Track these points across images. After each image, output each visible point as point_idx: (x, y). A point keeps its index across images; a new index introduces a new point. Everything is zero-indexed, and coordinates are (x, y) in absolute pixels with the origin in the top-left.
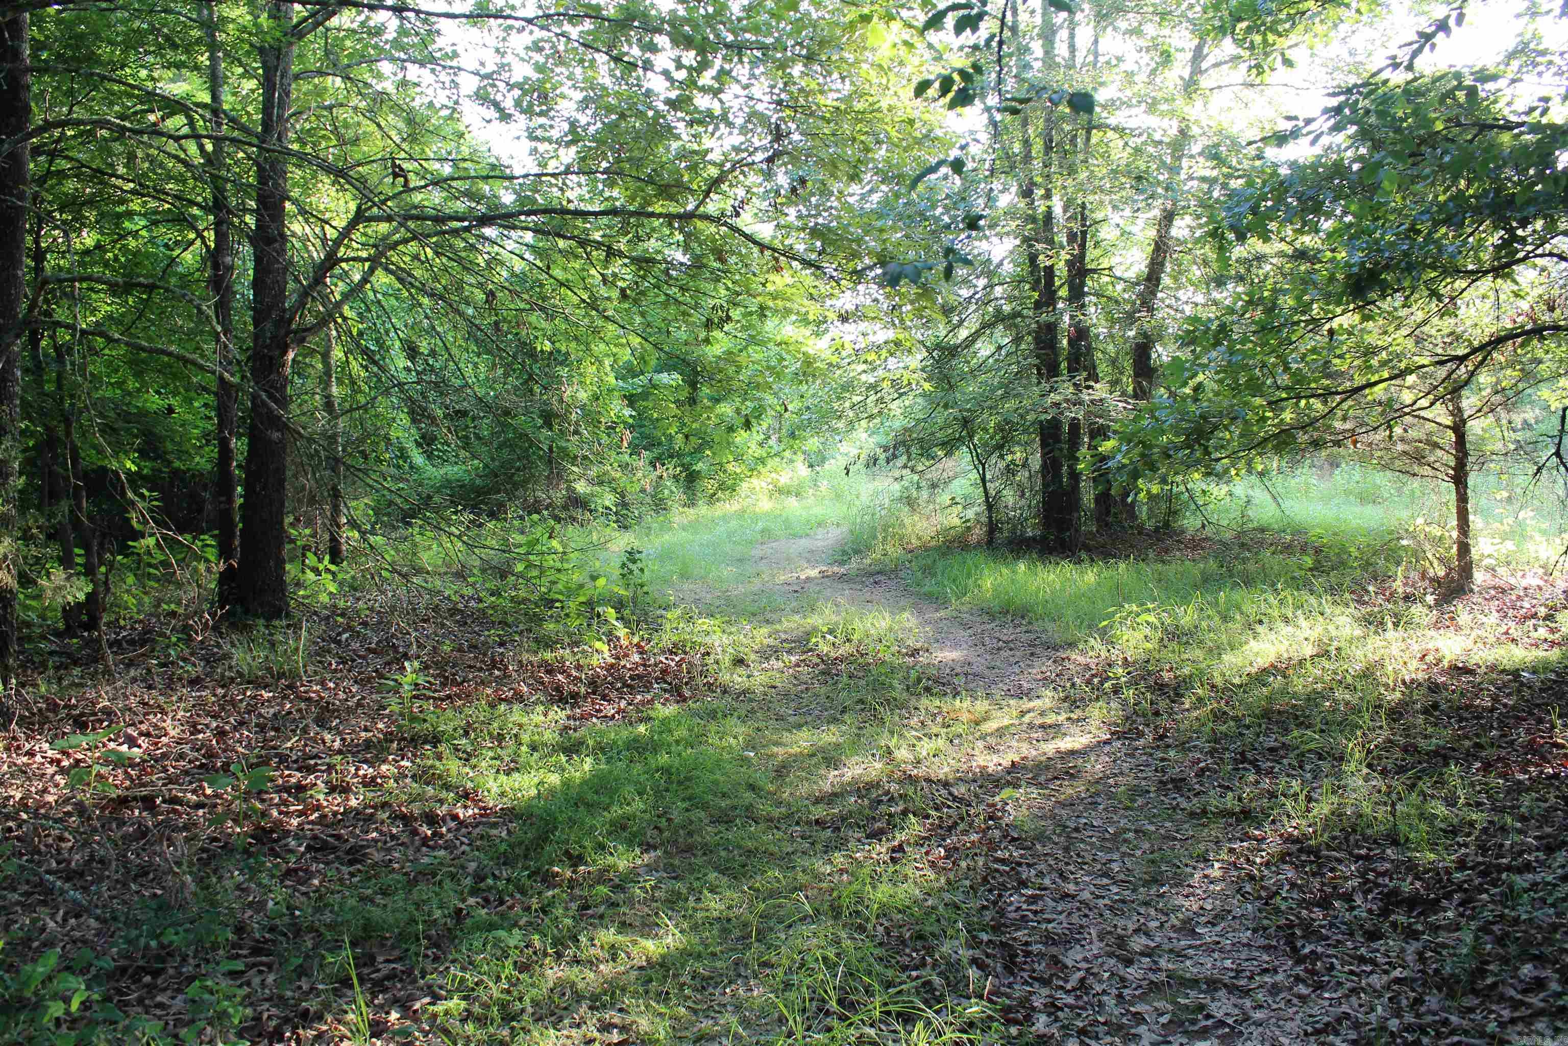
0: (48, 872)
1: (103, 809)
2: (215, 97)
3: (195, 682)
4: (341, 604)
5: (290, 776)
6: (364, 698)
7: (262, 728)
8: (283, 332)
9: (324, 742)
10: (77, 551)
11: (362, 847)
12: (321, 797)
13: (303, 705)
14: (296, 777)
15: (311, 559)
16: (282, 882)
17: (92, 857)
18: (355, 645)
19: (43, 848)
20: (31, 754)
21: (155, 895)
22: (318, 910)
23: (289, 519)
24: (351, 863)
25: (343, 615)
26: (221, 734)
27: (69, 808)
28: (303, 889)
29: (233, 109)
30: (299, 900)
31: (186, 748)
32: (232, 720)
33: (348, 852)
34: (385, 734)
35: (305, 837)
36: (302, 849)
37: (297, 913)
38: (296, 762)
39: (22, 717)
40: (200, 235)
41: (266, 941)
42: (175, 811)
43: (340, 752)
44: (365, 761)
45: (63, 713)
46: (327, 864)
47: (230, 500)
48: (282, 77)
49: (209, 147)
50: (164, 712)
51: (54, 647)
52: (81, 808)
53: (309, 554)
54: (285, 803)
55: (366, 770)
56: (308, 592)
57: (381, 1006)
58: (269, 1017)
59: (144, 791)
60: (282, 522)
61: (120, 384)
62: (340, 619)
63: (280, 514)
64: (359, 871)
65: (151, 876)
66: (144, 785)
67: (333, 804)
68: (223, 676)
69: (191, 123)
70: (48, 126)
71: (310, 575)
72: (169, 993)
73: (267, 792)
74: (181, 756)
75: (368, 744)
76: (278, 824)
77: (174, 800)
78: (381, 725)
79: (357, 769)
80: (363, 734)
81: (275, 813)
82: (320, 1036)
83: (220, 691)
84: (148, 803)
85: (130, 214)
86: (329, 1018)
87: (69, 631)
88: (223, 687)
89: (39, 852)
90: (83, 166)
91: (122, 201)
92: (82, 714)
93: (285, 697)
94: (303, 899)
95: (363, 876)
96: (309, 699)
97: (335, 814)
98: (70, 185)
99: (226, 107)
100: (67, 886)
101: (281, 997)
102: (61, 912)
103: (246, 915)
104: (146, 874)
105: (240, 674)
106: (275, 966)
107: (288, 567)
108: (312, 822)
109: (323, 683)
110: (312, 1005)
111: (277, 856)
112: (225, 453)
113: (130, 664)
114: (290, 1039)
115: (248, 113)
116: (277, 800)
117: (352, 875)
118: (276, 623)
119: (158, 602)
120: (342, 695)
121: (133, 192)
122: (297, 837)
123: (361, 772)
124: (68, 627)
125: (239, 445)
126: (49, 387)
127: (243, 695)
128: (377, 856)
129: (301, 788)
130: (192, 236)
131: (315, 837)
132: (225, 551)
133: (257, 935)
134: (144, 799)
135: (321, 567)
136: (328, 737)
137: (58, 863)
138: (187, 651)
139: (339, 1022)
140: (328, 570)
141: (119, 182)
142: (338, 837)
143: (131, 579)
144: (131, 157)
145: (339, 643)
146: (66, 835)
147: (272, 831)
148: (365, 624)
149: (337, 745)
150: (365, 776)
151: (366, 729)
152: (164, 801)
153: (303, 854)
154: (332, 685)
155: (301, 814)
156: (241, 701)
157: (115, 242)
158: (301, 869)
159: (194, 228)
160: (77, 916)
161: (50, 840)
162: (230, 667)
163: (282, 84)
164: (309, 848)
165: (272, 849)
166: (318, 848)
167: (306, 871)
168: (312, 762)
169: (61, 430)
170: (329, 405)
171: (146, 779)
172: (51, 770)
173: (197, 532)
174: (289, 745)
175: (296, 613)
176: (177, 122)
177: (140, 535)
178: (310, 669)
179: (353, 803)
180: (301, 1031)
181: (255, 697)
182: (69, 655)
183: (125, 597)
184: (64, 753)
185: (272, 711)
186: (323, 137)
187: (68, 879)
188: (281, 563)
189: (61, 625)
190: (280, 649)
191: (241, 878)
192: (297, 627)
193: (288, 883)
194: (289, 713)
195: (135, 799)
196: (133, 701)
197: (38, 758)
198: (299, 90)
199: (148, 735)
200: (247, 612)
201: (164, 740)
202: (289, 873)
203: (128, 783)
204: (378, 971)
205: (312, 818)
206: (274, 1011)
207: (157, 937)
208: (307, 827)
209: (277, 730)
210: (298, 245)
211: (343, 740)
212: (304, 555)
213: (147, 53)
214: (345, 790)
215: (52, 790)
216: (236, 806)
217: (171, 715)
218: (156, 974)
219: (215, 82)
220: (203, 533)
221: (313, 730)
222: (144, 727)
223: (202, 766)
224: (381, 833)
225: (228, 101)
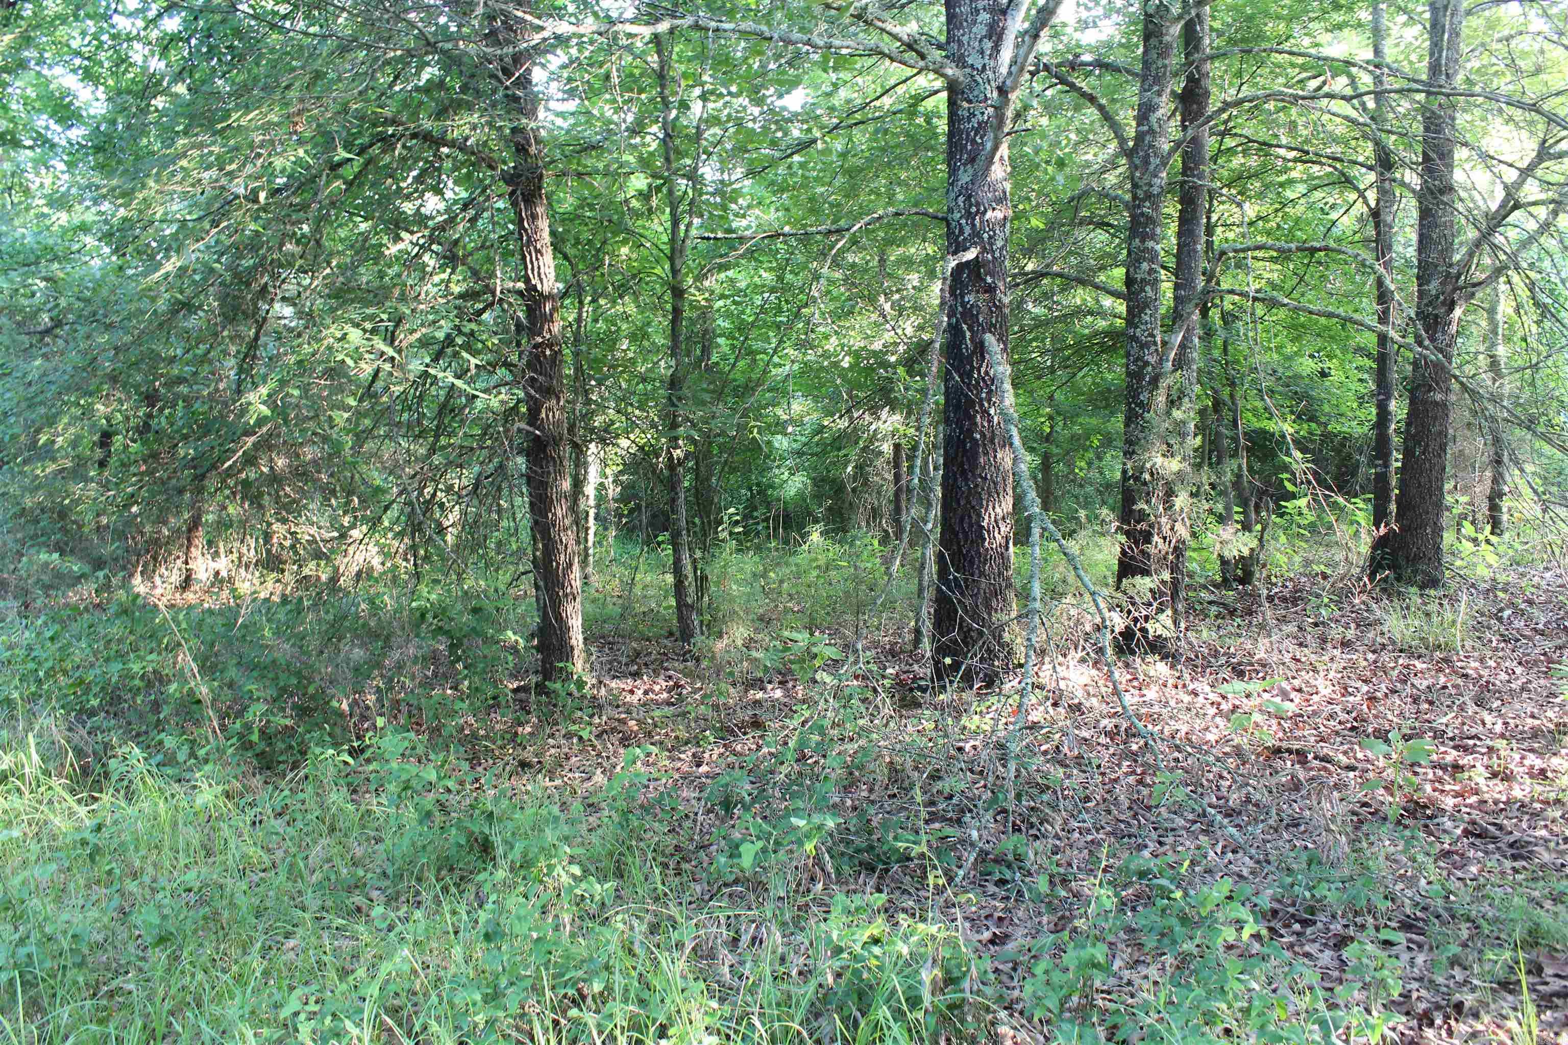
0: (1210, 806)
1: (1258, 755)
2: (1377, 52)
3: (1345, 644)
4: (1502, 578)
5: (1445, 753)
6: (1530, 682)
7: (1416, 700)
8: (1449, 288)
9: (1484, 724)
10: (1237, 509)
11: (1529, 843)
12: (1481, 781)
13: (1460, 681)
14: (1452, 755)
15: (1468, 529)
16: (1436, 861)
17: (1248, 800)
18: (1519, 624)
19: (1205, 783)
20: (1195, 693)
21: (1306, 848)
22: (1476, 900)
23: (1448, 486)
24: (1515, 858)
25: (1505, 590)
26: (1372, 699)
27: (1227, 749)
28: (1459, 874)
29: (1396, 61)
30: (1453, 885)
31: (1338, 709)
32: (1383, 686)
33: (1511, 845)
34: (1558, 725)
35: (1462, 820)
36: (1459, 831)
37: (1452, 898)
38: (1452, 739)
39: (1189, 659)
40: (1362, 195)
41: (1417, 919)
42: (1325, 769)
43: (1502, 736)
44: (1532, 750)
45: (1223, 660)
46: (1486, 853)
47: (1386, 465)
48: (1452, 15)
49: (1371, 104)
50: (1315, 670)
51: (1212, 598)
52: (1238, 752)
53: (1465, 523)
54: (1440, 781)
55: (1532, 760)
56: (1464, 563)
57: (1550, 1025)
58: (1418, 998)
59: (1296, 745)
60: (1441, 489)
61: (1279, 348)
62: (1501, 594)
63: (1441, 481)
64: (1524, 868)
65: (1302, 828)
66: (1298, 739)
67: (1495, 791)
68: (1374, 641)
69: (1353, 82)
70: (1226, 105)
71: (1468, 546)
72: (1317, 945)
73: (1420, 765)
74: (1331, 716)
75: (1536, 734)
76: (1432, 802)
77: (1326, 759)
78: (1550, 714)
79: (1523, 758)
80: (1530, 721)
81: (1428, 788)
82: (1474, 1035)
83: (1371, 657)
84: (1301, 756)
85: (1291, 182)
86: (1486, 1019)
87: (1225, 583)
88: (1374, 652)
89: (1202, 785)
90: (1250, 141)
91: (1286, 170)
92: (1240, 664)
93: (1440, 670)
94: (1459, 884)
95: (1529, 875)
96: (1466, 676)
97: (1496, 802)
98: (1237, 161)
99: (1389, 60)
100: (1226, 821)
101: (1431, 981)
102: (1220, 845)
103: (1397, 888)
104: (1297, 825)
105: (1394, 643)
106: (1426, 947)
107: (1445, 535)
108: (1471, 806)
109: (1482, 661)
110: (1469, 1000)
111: (1431, 834)
112: (1384, 415)
113: (1282, 620)
114: (1440, 1028)
115: (1411, 62)
116: (1431, 776)
117: (1515, 871)
118: (1432, 592)
119: (1307, 563)
120: (1503, 676)
121: (1295, 160)
122: (1452, 818)
123: (1527, 762)
124: (1225, 580)
125: (1398, 408)
126: (1216, 353)
127: (1394, 664)
128: (1546, 857)
129: (1457, 767)
130: (1353, 196)
131: (1473, 823)
132: (1379, 516)
133: (1408, 911)
134: (1298, 752)
135: (1481, 537)
136: (1488, 719)
137: (1218, 799)
138: (1337, 613)
139: (1498, 1026)
140: (1488, 542)
141: (1282, 152)
142: (1500, 827)
143: (1283, 539)
144: (1292, 126)
145: (1500, 619)
146: (1225, 774)
147: (1426, 807)
148: (1530, 602)
149: (1499, 728)
150: (1532, 767)
151: (1533, 716)
152: (1315, 758)
153: (1459, 838)
154: (1492, 663)
155: (1457, 795)
156: (1393, 668)
157: (1277, 211)
158: (1456, 853)
159: (1356, 188)
160: (1234, 852)
161: (1211, 776)
162: (1383, 634)
163: (1452, 23)
164: (1467, 833)
165: (1426, 826)
166: (1475, 833)
167: (1462, 855)
168: (1471, 742)
169: (1225, 393)
170: (1494, 364)
171: (1299, 733)
172: (1212, 711)
173: (1350, 494)
174: (1444, 720)
175: (1453, 585)
176: (1340, 84)
177: (1293, 496)
178: (1468, 644)
179: (1517, 793)
180: (1452, 1022)
181: (1407, 667)
182: (1224, 605)
183: (1278, 555)
184: (1224, 697)
185: (1425, 683)
186: (1496, 73)
187: (1227, 815)
188: (1438, 531)
189: (1218, 578)
190: (1435, 619)
191: (1392, 849)
192: (1454, 600)
193: (1442, 864)
194: (1445, 687)
195: (1289, 751)
196: (1287, 658)
197: (1201, 699)
198: (1470, 27)
199: (1300, 690)
200: (1398, 579)
201: (1315, 698)
202: (1446, 854)
203: (1281, 735)
204: (1546, 983)
205: (1468, 801)
206: (1423, 993)
207: (1310, 889)
208: (1464, 809)
209: (1431, 703)
210: (1463, 194)
211: (1506, 724)
212: (1459, 524)
213: (1311, 20)
214: (1508, 777)
215: (1215, 730)
216: (1390, 774)
217: (1322, 674)
218: (1305, 923)
219: (1377, 34)
220: (1356, 496)
221: (1471, 709)
222: (1296, 683)
223: (1353, 728)
224: (1551, 832)
225: (1390, 53)
